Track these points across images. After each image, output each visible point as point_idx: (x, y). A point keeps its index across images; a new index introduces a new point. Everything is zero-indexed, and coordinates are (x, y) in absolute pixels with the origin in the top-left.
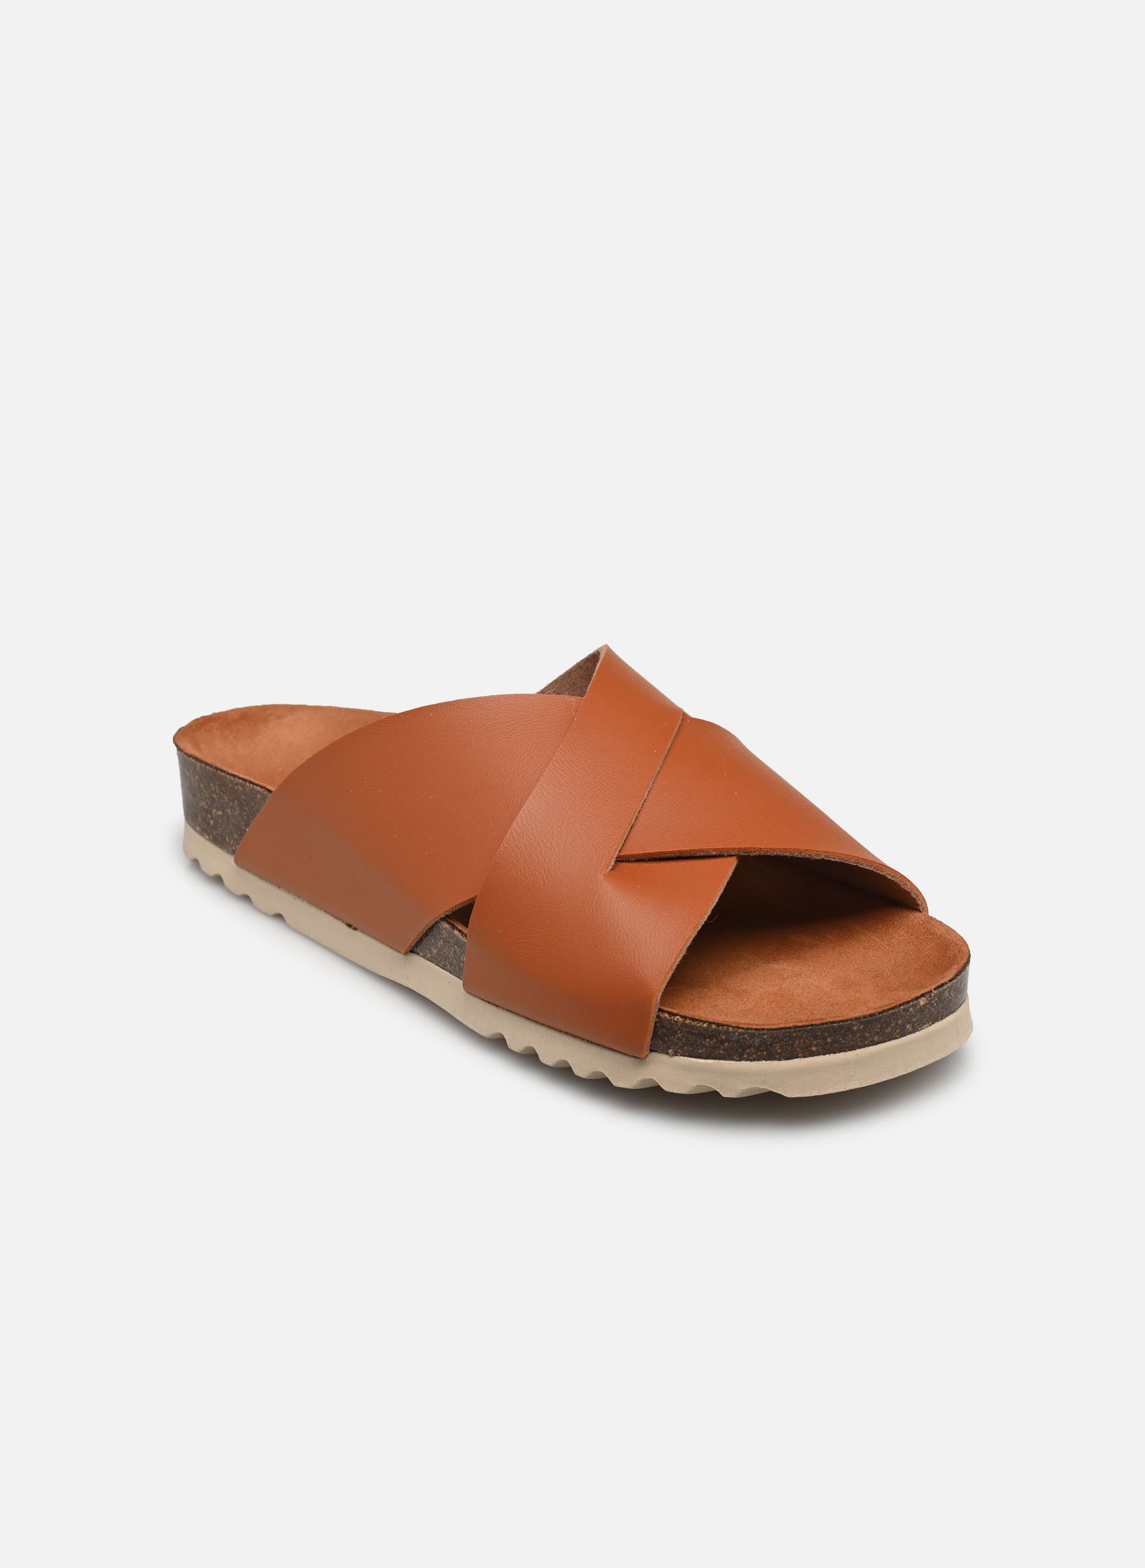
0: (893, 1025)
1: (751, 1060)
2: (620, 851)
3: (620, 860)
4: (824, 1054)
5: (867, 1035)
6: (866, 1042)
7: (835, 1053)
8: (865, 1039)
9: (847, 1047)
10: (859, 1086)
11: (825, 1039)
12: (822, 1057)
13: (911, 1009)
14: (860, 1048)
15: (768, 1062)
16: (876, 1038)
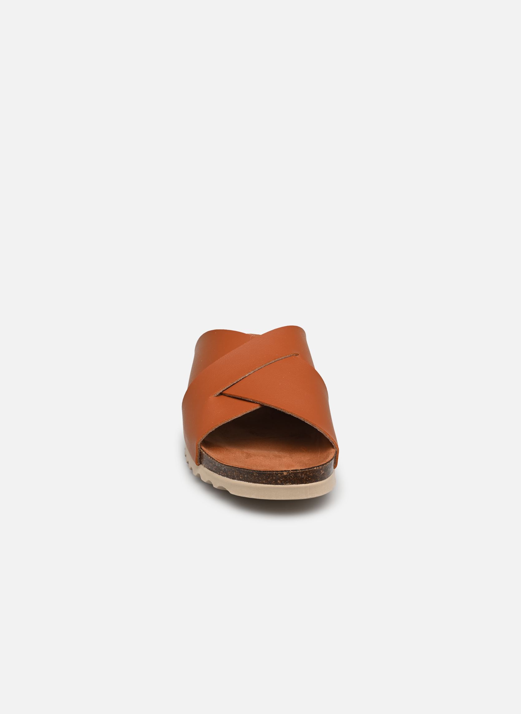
0: (271, 478)
1: (223, 476)
2: (223, 391)
3: (221, 394)
4: (245, 481)
5: (260, 479)
6: (260, 482)
7: (248, 482)
8: (260, 480)
9: (253, 481)
10: (255, 498)
11: (244, 475)
12: (244, 482)
13: (279, 475)
14: (258, 483)
15: (227, 478)
16: (264, 481)
